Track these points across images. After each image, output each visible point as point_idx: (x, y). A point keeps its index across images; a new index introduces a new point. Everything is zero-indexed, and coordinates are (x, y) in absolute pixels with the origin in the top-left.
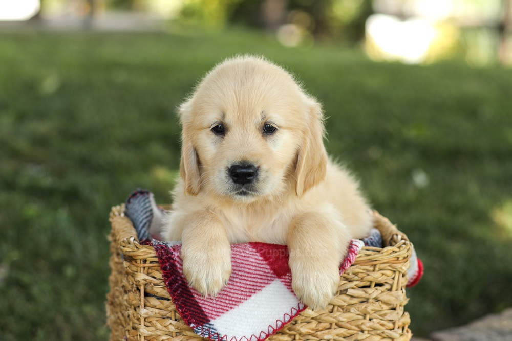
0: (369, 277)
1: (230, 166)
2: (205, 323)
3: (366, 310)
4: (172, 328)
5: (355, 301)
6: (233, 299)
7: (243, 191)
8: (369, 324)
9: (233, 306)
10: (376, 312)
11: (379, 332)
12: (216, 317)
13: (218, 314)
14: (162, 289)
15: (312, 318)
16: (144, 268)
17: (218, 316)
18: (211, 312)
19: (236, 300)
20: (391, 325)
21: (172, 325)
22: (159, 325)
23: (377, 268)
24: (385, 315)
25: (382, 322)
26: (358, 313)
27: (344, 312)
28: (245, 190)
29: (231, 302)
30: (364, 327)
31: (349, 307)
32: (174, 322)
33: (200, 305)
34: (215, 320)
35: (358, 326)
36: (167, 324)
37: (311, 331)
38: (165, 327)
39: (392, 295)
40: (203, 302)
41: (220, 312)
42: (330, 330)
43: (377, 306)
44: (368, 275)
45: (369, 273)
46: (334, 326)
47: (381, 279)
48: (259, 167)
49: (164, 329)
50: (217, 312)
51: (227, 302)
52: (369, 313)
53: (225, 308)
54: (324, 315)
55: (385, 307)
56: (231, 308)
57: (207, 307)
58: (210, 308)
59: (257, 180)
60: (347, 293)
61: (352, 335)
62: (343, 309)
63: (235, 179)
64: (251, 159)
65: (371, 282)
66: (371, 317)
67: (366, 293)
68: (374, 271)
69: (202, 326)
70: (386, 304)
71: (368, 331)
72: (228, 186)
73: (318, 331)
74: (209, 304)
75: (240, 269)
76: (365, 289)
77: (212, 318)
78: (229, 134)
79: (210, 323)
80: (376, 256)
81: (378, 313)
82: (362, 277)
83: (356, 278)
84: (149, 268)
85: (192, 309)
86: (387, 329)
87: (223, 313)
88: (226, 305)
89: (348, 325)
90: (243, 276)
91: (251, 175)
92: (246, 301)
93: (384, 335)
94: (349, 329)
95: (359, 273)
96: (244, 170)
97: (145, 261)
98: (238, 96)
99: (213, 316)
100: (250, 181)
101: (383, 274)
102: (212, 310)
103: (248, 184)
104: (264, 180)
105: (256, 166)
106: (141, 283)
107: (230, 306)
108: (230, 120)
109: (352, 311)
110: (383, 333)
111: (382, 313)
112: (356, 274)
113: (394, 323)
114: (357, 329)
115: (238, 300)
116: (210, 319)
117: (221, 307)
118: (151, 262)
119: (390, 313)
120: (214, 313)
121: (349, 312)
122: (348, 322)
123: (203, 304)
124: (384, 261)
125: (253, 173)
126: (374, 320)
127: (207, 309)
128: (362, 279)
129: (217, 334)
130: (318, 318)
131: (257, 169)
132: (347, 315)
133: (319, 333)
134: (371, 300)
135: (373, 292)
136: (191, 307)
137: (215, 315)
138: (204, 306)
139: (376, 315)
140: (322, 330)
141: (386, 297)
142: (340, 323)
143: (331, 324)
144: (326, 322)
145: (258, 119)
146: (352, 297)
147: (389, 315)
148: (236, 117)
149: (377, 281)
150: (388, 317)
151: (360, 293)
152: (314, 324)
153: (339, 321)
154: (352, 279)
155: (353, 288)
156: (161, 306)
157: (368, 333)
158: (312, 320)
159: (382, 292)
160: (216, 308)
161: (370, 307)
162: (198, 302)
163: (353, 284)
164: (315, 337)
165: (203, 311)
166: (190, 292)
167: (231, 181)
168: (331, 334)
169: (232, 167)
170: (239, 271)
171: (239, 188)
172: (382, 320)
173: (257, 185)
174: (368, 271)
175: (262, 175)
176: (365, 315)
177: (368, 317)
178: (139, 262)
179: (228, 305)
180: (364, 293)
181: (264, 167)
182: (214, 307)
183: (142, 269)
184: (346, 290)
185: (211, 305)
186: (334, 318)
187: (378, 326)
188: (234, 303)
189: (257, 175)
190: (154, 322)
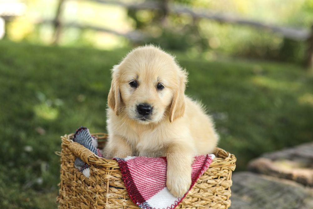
0: (218, 173)
1: (138, 105)
2: (143, 202)
3: (215, 191)
4: (125, 204)
5: (210, 186)
6: (155, 189)
7: (143, 119)
8: (216, 198)
9: (155, 193)
10: (219, 191)
11: (220, 202)
12: (148, 199)
13: (149, 197)
14: (119, 183)
15: (190, 196)
16: (110, 172)
17: (149, 198)
18: (145, 196)
19: (156, 190)
20: (225, 198)
21: (124, 202)
22: (117, 203)
23: (222, 169)
24: (223, 192)
25: (222, 196)
26: (212, 192)
27: (204, 192)
28: (144, 118)
29: (154, 191)
30: (214, 199)
31: (207, 189)
32: (126, 201)
33: (140, 193)
34: (148, 200)
35: (211, 199)
36: (122, 202)
37: (189, 203)
38: (120, 203)
39: (227, 182)
40: (141, 191)
41: (150, 196)
42: (198, 202)
43: (220, 188)
44: (218, 172)
45: (218, 171)
46: (200, 200)
47: (224, 175)
48: (153, 107)
49: (120, 204)
50: (149, 196)
51: (152, 191)
52: (216, 192)
53: (152, 194)
54: (196, 194)
55: (224, 188)
56: (155, 194)
57: (143, 194)
58: (145, 194)
59: (152, 114)
60: (208, 182)
61: (208, 204)
62: (204, 190)
63: (140, 112)
64: (150, 103)
65: (218, 176)
66: (217, 194)
67: (216, 181)
68: (220, 170)
69: (142, 204)
70: (224, 187)
71: (215, 201)
72: (136, 115)
73: (192, 202)
74: (144, 192)
75: (160, 174)
76: (216, 180)
77: (146, 199)
78: (139, 87)
79: (146, 202)
80: (223, 162)
81: (220, 192)
82: (215, 173)
83: (212, 174)
84: (113, 172)
85: (136, 195)
86: (224, 200)
87: (151, 196)
88: (152, 192)
89: (206, 199)
90: (162, 178)
91: (149, 111)
92: (161, 190)
93: (222, 203)
94: (207, 201)
95: (214, 171)
96: (146, 108)
97: (111, 168)
98: (147, 67)
99: (147, 198)
100: (148, 114)
101: (224, 172)
102: (146, 195)
103: (147, 116)
104: (155, 114)
105: (152, 106)
106: (108, 180)
107: (154, 193)
108: (141, 79)
109: (208, 191)
110: (222, 202)
111: (222, 192)
112: (212, 172)
113: (227, 197)
114: (210, 200)
115: (157, 190)
116: (146, 200)
117: (150, 193)
118: (114, 169)
119: (226, 192)
120: (147, 197)
121: (207, 192)
122: (206, 197)
123: (142, 192)
124: (226, 165)
125: (150, 110)
126: (219, 196)
127: (143, 195)
128: (215, 174)
129: (150, 207)
130: (193, 195)
131: (152, 108)
132: (206, 193)
133: (193, 203)
134: (217, 185)
135: (219, 181)
136: (136, 194)
137: (148, 198)
138: (142, 193)
139: (219, 193)
140: (194, 202)
141: (224, 183)
142: (203, 198)
143: (198, 198)
144: (196, 197)
145: (156, 81)
146: (209, 184)
147: (225, 193)
148: (144, 78)
149: (222, 176)
150: (225, 194)
151: (213, 182)
152: (190, 199)
153: (203, 197)
154: (210, 175)
155: (210, 179)
156: (119, 192)
157: (215, 203)
158: (190, 197)
159: (223, 181)
160: (148, 194)
161: (218, 189)
162: (139, 191)
163: (211, 178)
164: (191, 205)
165: (141, 196)
166: (136, 186)
167: (138, 112)
168: (199, 203)
169: (139, 105)
170: (160, 175)
171: (142, 117)
172: (222, 195)
173: (152, 116)
174: (218, 170)
175: (154, 111)
176: (214, 193)
177: (215, 194)
178: (107, 169)
179: (153, 192)
180: (215, 182)
181: (155, 107)
182: (147, 194)
183: (109, 173)
184: (207, 181)
185: (145, 192)
186: (201, 195)
187: (220, 198)
188: (156, 191)
189: (152, 111)
190: (114, 201)
